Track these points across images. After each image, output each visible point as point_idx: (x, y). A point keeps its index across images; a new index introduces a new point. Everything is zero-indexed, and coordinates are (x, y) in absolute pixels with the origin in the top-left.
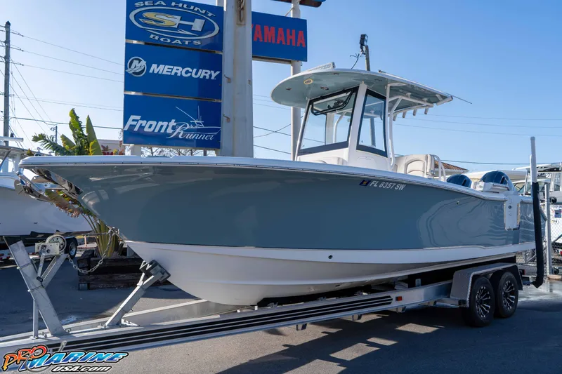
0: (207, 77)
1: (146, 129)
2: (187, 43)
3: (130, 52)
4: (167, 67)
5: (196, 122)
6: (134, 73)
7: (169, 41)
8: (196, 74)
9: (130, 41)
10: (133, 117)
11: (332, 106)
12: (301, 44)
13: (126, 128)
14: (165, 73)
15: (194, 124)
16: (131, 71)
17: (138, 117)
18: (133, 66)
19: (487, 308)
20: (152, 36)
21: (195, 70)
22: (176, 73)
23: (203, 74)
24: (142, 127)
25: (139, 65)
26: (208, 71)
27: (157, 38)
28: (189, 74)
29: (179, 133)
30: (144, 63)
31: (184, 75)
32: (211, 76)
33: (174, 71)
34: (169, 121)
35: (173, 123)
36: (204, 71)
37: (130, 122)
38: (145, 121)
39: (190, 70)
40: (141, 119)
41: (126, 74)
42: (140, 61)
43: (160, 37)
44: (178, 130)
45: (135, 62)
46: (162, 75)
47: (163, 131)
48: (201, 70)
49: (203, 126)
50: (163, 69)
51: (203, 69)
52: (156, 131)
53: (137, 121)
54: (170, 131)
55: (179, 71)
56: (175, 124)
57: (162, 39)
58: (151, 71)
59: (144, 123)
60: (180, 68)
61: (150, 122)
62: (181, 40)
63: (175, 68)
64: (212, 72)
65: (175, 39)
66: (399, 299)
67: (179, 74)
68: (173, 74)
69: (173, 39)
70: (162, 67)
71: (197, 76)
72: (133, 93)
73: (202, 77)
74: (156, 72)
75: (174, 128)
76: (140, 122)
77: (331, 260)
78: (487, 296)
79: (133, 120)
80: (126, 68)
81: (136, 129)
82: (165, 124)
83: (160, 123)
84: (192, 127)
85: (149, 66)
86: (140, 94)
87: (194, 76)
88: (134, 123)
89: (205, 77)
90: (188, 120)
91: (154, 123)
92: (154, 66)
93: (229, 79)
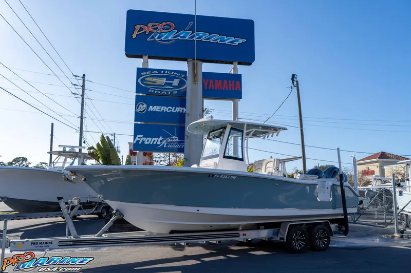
0: (181, 112)
1: (146, 143)
2: (169, 93)
3: (138, 100)
4: (158, 107)
5: (174, 137)
6: (140, 111)
7: (159, 92)
8: (174, 110)
9: (138, 94)
10: (138, 136)
11: (217, 135)
12: (238, 89)
13: (135, 142)
14: (157, 110)
15: (173, 139)
16: (138, 110)
17: (141, 136)
18: (139, 108)
19: (303, 244)
20: (150, 91)
21: (174, 108)
22: (163, 110)
23: (179, 110)
24: (143, 142)
25: (143, 107)
26: (182, 108)
27: (153, 91)
28: (170, 111)
29: (164, 144)
30: (145, 106)
31: (167, 111)
32: (183, 110)
33: (162, 109)
34: (158, 138)
35: (161, 138)
36: (179, 108)
37: (137, 139)
38: (145, 138)
39: (171, 108)
40: (143, 137)
41: (136, 112)
42: (143, 105)
43: (155, 90)
44: (163, 143)
45: (141, 106)
46: (155, 112)
47: (155, 143)
48: (177, 108)
49: (178, 140)
50: (156, 109)
51: (178, 107)
52: (151, 143)
53: (141, 138)
54: (159, 143)
55: (165, 109)
56: (162, 139)
57: (155, 92)
58: (149, 110)
59: (144, 139)
60: (166, 107)
61: (148, 139)
62: (166, 91)
63: (163, 107)
64: (184, 108)
65: (163, 91)
66: (244, 235)
67: (165, 111)
68: (161, 111)
69: (161, 92)
70: (155, 107)
71: (176, 111)
72: (139, 123)
73: (178, 112)
74: (152, 110)
75: (161, 141)
76: (143, 138)
77: (198, 212)
78: (303, 237)
79: (139, 138)
80: (136, 109)
81: (140, 143)
82: (156, 139)
83: (154, 139)
84: (171, 141)
85: (148, 107)
86: (143, 123)
87: (173, 111)
88: (139, 139)
89: (180, 111)
90: (169, 136)
91: (150, 139)
92: (151, 107)
93: (188, 114)
